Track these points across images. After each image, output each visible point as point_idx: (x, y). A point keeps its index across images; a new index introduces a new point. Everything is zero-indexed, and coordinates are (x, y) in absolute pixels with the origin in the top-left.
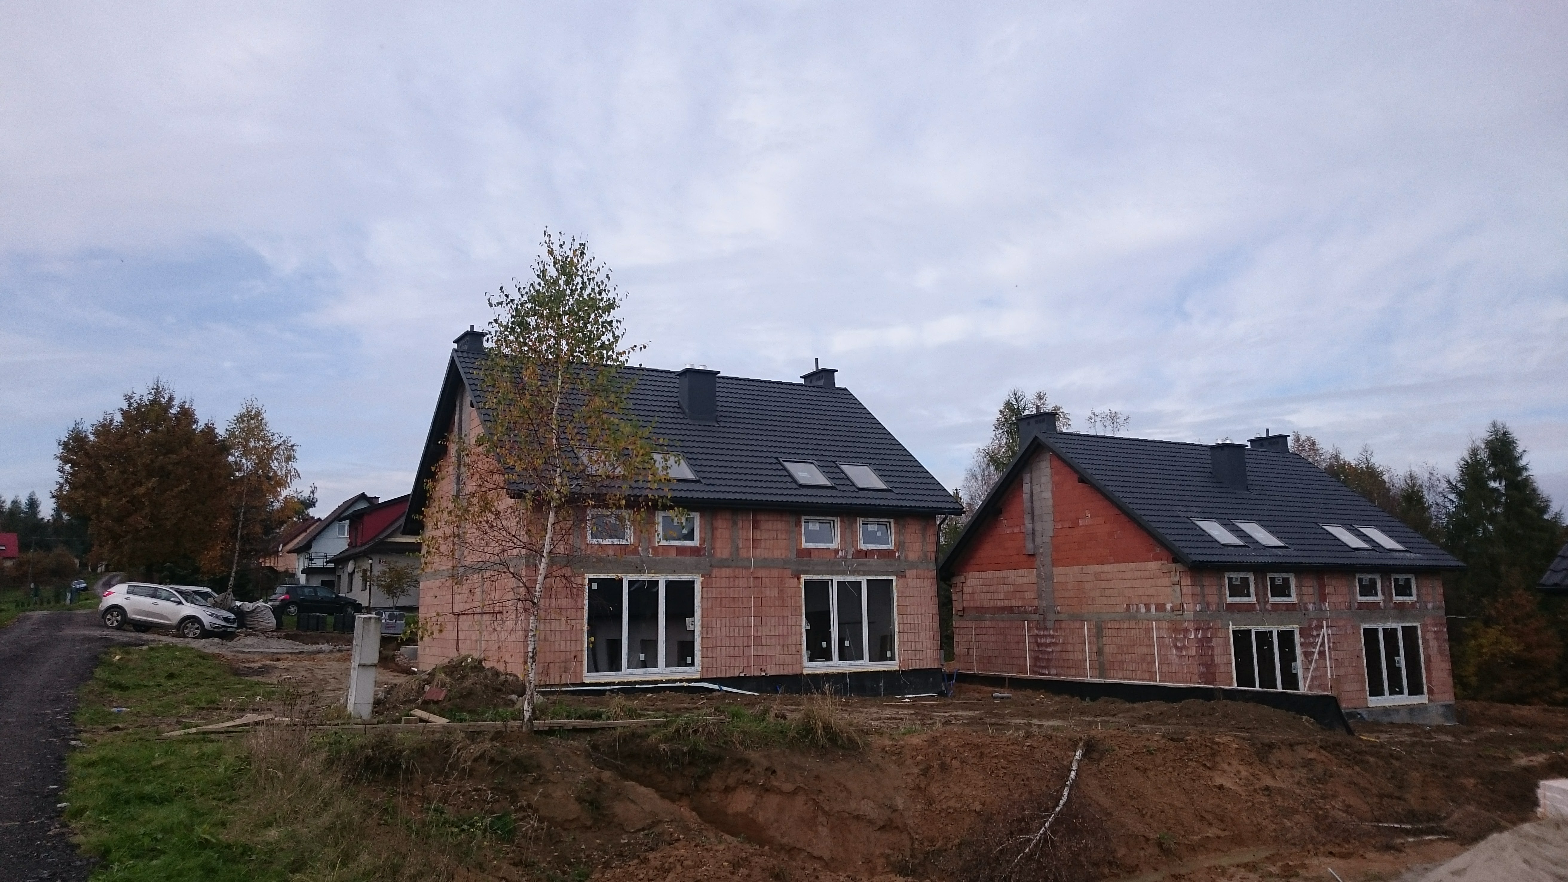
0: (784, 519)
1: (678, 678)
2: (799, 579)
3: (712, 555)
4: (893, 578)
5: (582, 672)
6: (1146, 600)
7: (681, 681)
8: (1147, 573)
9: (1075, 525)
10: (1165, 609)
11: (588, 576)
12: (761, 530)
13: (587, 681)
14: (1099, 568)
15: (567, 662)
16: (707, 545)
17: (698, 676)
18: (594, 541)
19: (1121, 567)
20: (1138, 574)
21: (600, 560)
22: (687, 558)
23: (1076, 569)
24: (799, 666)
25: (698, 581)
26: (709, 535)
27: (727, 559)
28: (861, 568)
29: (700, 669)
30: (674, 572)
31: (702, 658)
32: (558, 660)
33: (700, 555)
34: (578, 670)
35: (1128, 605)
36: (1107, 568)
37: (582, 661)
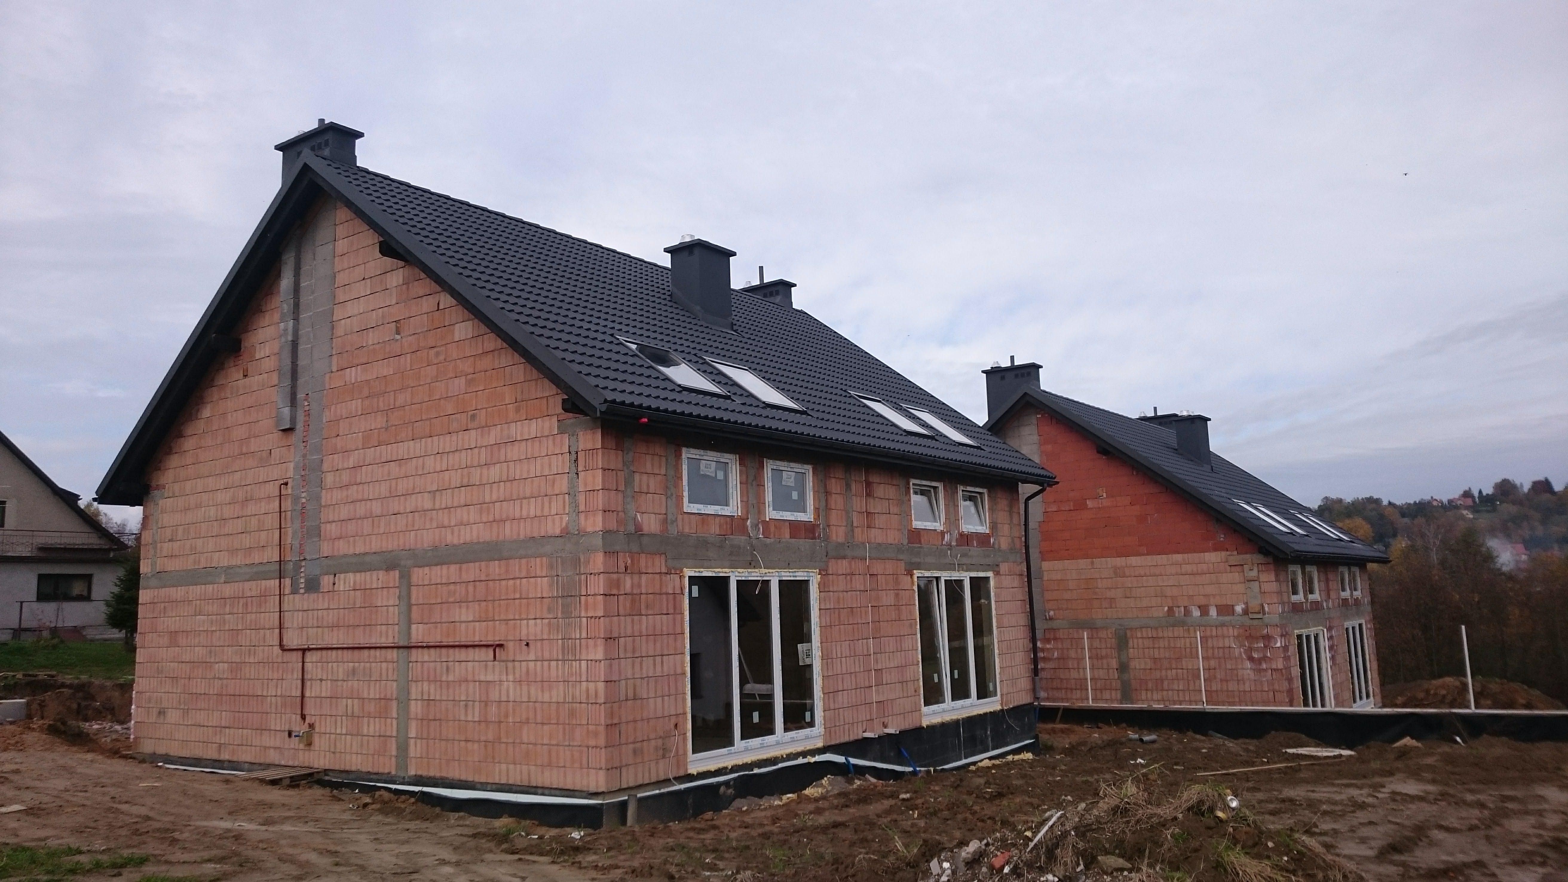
0: (895, 482)
1: (800, 749)
2: (912, 575)
3: (827, 538)
4: (990, 574)
5: (685, 753)
6: (1202, 601)
7: (804, 754)
8: (1204, 567)
9: (1080, 506)
10: (1233, 612)
11: (689, 572)
12: (874, 498)
13: (693, 770)
14: (1120, 562)
15: (666, 736)
16: (821, 521)
17: (820, 744)
18: (695, 508)
19: (1162, 559)
20: (1187, 568)
21: (703, 543)
22: (802, 541)
23: (1083, 563)
24: (917, 713)
25: (814, 581)
26: (823, 503)
27: (843, 544)
28: (965, 560)
29: (822, 730)
30: (788, 566)
31: (824, 711)
32: (652, 736)
33: (814, 538)
34: (681, 752)
35: (1171, 609)
36: (1134, 561)
37: (685, 734)
